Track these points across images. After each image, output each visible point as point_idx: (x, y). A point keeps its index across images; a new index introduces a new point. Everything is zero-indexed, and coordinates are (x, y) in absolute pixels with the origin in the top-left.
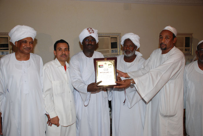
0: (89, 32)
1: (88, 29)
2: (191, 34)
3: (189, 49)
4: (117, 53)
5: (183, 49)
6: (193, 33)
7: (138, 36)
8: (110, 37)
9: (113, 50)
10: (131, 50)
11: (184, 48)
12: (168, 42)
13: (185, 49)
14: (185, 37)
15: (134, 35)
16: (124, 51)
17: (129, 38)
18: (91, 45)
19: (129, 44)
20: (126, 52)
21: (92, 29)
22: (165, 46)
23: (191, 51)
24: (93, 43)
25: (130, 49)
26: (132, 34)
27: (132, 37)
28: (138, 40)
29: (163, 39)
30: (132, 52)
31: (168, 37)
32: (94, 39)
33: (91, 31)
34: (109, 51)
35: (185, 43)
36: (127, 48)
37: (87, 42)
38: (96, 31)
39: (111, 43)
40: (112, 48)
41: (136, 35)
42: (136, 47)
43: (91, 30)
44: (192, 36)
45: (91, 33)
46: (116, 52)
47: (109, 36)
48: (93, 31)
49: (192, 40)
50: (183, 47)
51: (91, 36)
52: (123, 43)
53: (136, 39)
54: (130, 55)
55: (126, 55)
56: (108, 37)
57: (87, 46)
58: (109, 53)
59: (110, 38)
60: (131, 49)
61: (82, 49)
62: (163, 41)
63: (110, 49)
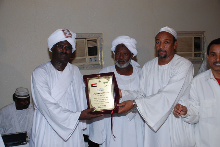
0: (65, 35)
1: (63, 31)
2: (203, 33)
3: (201, 53)
4: (97, 63)
5: (191, 54)
6: (205, 31)
7: (134, 40)
8: (87, 39)
9: (91, 58)
10: (125, 60)
11: (193, 52)
12: (168, 47)
13: (195, 54)
14: (195, 37)
15: (129, 39)
16: (116, 60)
17: (123, 43)
18: (66, 53)
19: (122, 51)
20: (119, 62)
21: (69, 31)
22: (165, 53)
23: (204, 56)
24: (68, 52)
25: (124, 58)
26: (127, 38)
27: (127, 41)
28: (134, 46)
29: (162, 43)
30: (127, 62)
31: (168, 41)
32: (70, 46)
33: (67, 35)
34: (85, 59)
35: (194, 45)
36: (120, 57)
37: (60, 49)
38: (74, 35)
39: (88, 48)
40: (89, 55)
41: (132, 39)
42: (132, 54)
43: (68, 33)
44: (204, 35)
45: (67, 37)
46: (96, 60)
47: (85, 38)
48: (71, 34)
49: (204, 41)
50: (191, 51)
51: (66, 41)
52: (115, 49)
53: (132, 44)
54: (125, 66)
55: (118, 65)
56: (84, 40)
57: (59, 54)
58: (86, 62)
59: (86, 41)
60: (126, 58)
61: (50, 58)
62: (161, 47)
63: (88, 57)
